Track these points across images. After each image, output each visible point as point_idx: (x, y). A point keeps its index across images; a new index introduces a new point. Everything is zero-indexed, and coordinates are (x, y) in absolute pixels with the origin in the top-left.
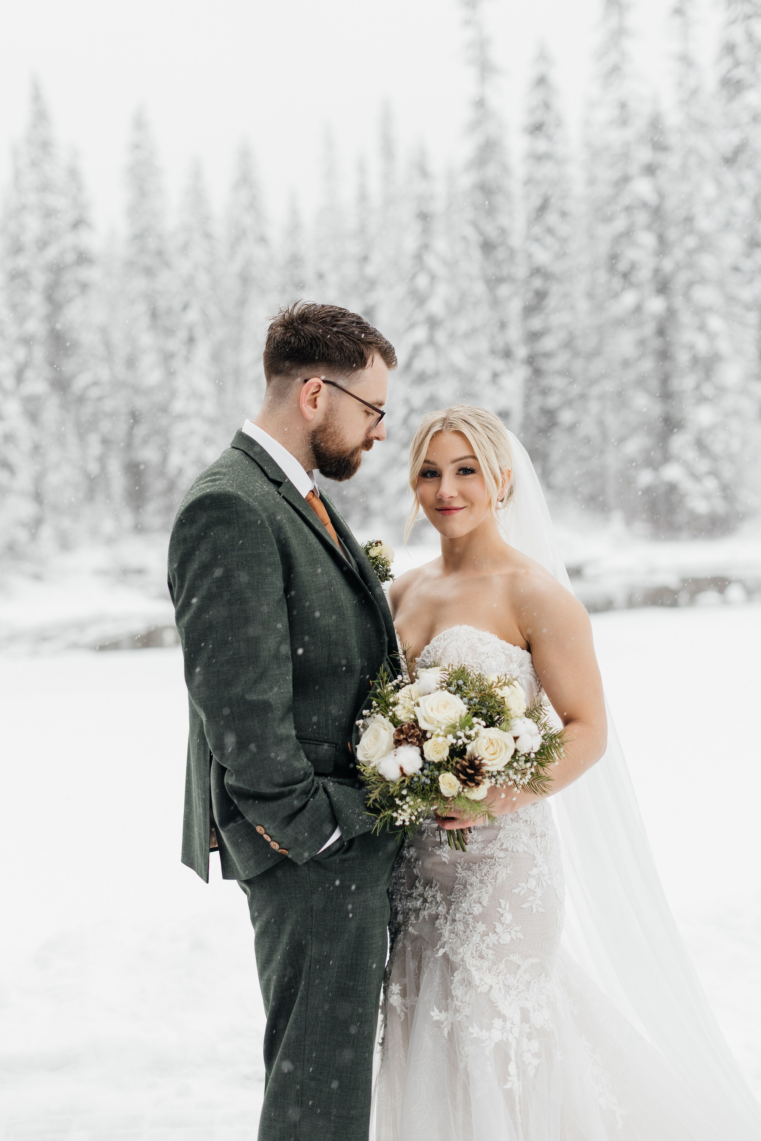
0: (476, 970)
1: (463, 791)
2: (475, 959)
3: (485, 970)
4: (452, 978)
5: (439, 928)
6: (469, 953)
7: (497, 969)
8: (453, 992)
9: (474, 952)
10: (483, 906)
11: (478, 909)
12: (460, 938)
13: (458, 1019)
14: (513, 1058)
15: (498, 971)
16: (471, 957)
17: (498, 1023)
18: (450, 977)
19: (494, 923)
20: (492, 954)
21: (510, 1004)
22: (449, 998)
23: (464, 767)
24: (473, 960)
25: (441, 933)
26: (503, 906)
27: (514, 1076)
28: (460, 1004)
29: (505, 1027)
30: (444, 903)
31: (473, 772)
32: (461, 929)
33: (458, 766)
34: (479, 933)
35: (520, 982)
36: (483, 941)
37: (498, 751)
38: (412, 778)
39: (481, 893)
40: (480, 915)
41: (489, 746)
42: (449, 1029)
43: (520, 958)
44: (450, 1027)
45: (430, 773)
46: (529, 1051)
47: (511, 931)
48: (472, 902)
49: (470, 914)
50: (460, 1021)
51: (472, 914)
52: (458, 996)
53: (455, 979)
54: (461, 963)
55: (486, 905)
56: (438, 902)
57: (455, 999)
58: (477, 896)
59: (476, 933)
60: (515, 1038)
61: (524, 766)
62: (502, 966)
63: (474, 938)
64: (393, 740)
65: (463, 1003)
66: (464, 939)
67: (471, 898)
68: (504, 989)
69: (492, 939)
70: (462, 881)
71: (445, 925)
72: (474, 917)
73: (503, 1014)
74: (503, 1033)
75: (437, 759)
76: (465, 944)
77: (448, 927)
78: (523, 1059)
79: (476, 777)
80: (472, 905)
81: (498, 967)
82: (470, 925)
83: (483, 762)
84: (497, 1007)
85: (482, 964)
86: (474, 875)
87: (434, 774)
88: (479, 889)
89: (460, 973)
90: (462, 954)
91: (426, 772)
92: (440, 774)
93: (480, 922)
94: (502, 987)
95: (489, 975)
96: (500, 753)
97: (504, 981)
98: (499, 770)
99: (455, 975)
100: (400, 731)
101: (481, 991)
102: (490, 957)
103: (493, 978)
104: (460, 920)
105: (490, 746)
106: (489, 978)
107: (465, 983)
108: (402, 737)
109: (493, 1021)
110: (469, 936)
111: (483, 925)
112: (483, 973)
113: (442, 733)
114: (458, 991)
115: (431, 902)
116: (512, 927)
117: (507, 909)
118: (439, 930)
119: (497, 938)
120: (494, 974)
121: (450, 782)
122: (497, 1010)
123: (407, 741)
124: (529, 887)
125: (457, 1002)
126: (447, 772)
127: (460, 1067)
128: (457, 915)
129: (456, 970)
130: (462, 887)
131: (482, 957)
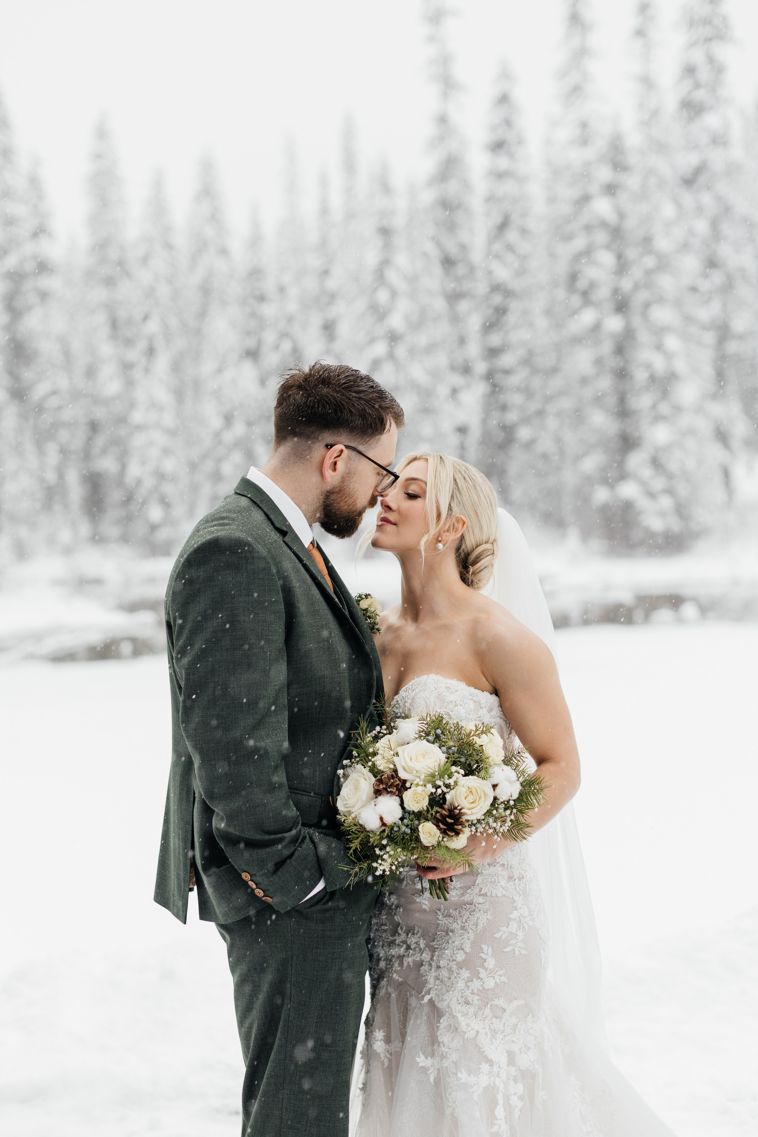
0: (462, 1016)
1: (443, 840)
2: (461, 1005)
3: (471, 1016)
4: (438, 1024)
5: (424, 974)
6: (455, 999)
7: (483, 1013)
8: (439, 1038)
9: (459, 998)
10: (466, 953)
11: (461, 956)
12: (445, 984)
13: (445, 1065)
14: (501, 1101)
15: (484, 1016)
16: (457, 1004)
17: (485, 1067)
18: (437, 1023)
19: (477, 968)
20: (478, 1000)
21: (497, 1048)
22: (435, 1044)
23: (444, 817)
24: (459, 1006)
25: (426, 980)
26: (485, 951)
27: (501, 1119)
28: (447, 1050)
29: (492, 1072)
30: (427, 949)
31: (452, 821)
32: (446, 976)
33: (438, 815)
34: (464, 979)
35: (506, 1025)
36: (468, 987)
37: (477, 800)
38: (392, 828)
39: (463, 940)
40: (463, 961)
41: (468, 795)
42: (436, 1075)
43: (505, 1002)
44: (436, 1073)
45: (410, 822)
46: (515, 1094)
47: (495, 976)
48: (455, 949)
49: (453, 961)
50: (447, 1067)
51: (456, 960)
52: (445, 1042)
53: (441, 1025)
54: (448, 1010)
55: (468, 952)
56: (420, 949)
57: (441, 1045)
58: (459, 942)
59: (461, 979)
60: (502, 1081)
61: (503, 814)
62: (487, 1011)
63: (459, 985)
64: (373, 790)
65: (450, 1049)
66: (449, 986)
67: (454, 944)
68: (490, 1033)
69: (476, 984)
70: (444, 928)
71: (430, 971)
72: (458, 964)
73: (489, 1058)
74: (490, 1078)
75: (417, 809)
76: (451, 990)
77: (433, 974)
78: (510, 1102)
79: (456, 827)
80: (455, 952)
81: (484, 1012)
82: (454, 972)
83: (462, 811)
84: (484, 1052)
85: (468, 1009)
86: (455, 922)
87: (413, 823)
88: (461, 936)
89: (446, 1019)
90: (448, 1001)
91: (405, 821)
92: (419, 824)
93: (464, 968)
94: (488, 1032)
95: (475, 1020)
96: (479, 802)
97: (490, 1026)
98: (478, 818)
99: (441, 1022)
100: (380, 781)
101: (468, 1037)
102: (476, 1002)
103: (479, 1023)
104: (444, 967)
105: (470, 794)
106: (475, 1024)
107: (452, 1030)
108: (381, 787)
109: (481, 1066)
110: (454, 983)
111: (467, 971)
112: (469, 1019)
113: (421, 783)
114: (444, 1037)
115: (415, 948)
116: (495, 971)
117: (490, 954)
118: (424, 976)
119: (481, 983)
120: (480, 1019)
121: (430, 831)
122: (484, 1055)
123: (387, 790)
124: (510, 931)
125: (444, 1048)
126: (427, 821)
127: (446, 1112)
128: (441, 962)
129: (443, 1016)
130: (444, 934)
131: (467, 1003)
